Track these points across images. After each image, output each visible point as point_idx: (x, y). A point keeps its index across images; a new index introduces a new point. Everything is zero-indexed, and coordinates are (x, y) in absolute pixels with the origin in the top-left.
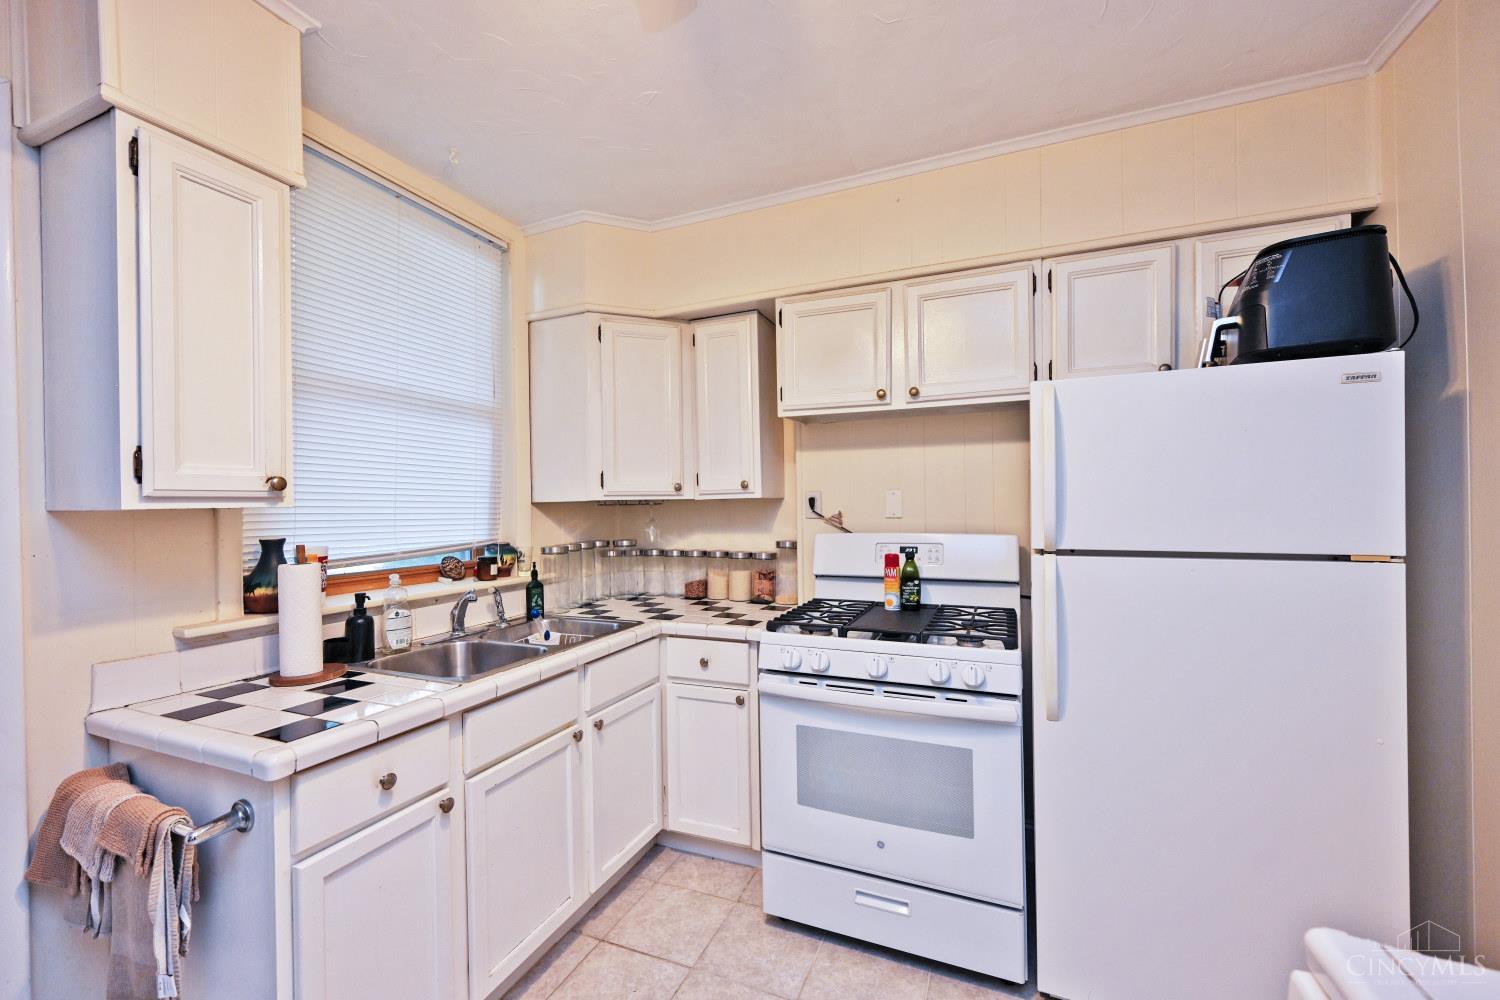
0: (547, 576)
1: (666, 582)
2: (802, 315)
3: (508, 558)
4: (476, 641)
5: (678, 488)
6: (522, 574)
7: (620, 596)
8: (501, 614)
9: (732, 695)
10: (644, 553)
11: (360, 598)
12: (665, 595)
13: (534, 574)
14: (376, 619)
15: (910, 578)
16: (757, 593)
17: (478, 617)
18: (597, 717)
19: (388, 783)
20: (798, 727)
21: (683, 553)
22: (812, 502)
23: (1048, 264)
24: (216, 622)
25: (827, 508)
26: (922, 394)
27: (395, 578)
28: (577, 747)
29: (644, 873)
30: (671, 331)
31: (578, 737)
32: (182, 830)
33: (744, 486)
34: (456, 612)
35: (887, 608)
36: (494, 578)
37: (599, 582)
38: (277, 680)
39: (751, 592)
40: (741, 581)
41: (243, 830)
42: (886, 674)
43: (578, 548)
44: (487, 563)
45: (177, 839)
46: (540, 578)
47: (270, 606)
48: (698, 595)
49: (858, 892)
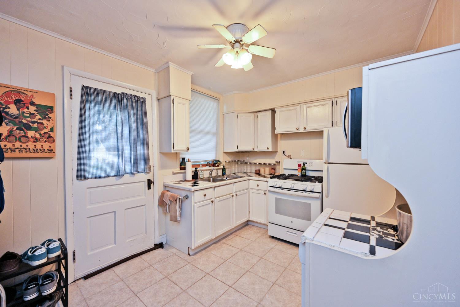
0: (226, 167)
1: (251, 170)
2: (280, 111)
3: (219, 163)
4: (214, 178)
5: (253, 149)
6: (221, 166)
7: (241, 173)
8: (218, 174)
9: (263, 193)
10: (246, 163)
11: (196, 168)
12: (251, 173)
13: (224, 166)
14: (198, 172)
15: (304, 169)
16: (271, 173)
17: (214, 174)
18: (236, 193)
19: (205, 195)
20: (276, 198)
21: (255, 163)
22: (284, 152)
23: (336, 99)
24: (177, 171)
25: (287, 154)
26: (307, 129)
27: (201, 165)
28: (233, 198)
29: (245, 227)
30: (252, 115)
31: (233, 196)
32: (180, 197)
33: (268, 149)
34: (210, 172)
35: (298, 176)
36: (216, 167)
37: (236, 169)
38: (185, 181)
39: (270, 172)
40: (267, 170)
41: (187, 199)
42: (293, 187)
43: (232, 162)
44: (215, 164)
45: (179, 198)
46: (225, 167)
47: (184, 169)
48: (258, 173)
49: (287, 231)
